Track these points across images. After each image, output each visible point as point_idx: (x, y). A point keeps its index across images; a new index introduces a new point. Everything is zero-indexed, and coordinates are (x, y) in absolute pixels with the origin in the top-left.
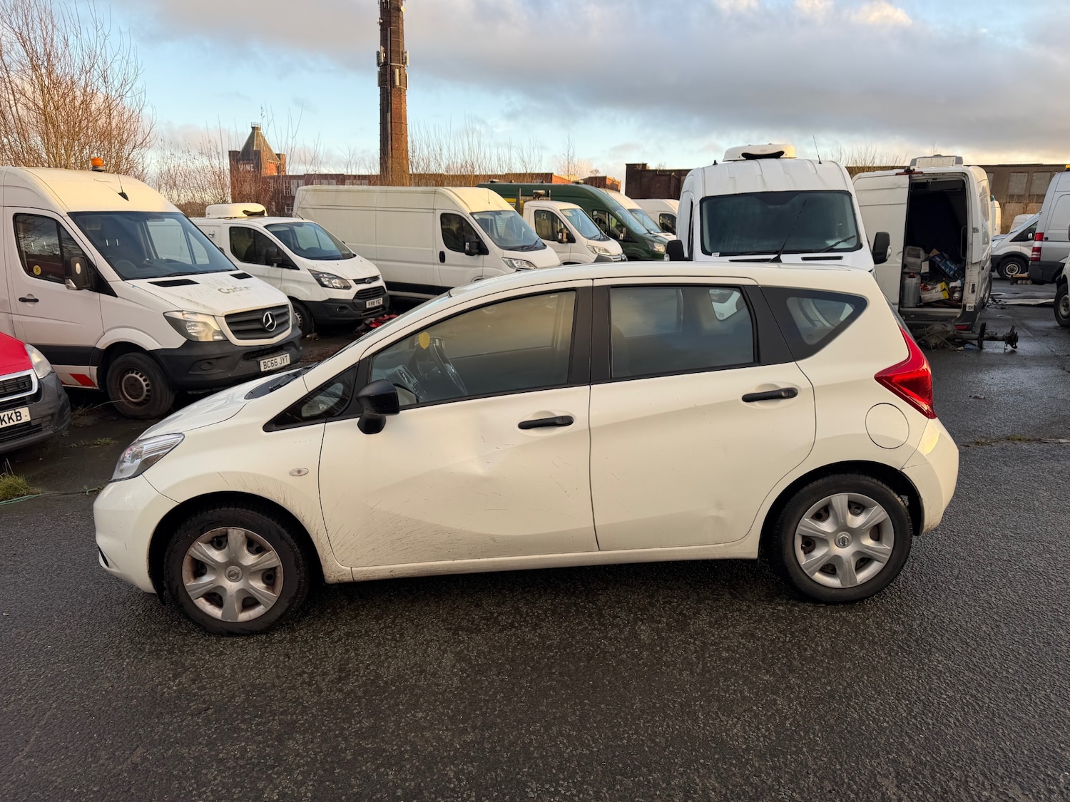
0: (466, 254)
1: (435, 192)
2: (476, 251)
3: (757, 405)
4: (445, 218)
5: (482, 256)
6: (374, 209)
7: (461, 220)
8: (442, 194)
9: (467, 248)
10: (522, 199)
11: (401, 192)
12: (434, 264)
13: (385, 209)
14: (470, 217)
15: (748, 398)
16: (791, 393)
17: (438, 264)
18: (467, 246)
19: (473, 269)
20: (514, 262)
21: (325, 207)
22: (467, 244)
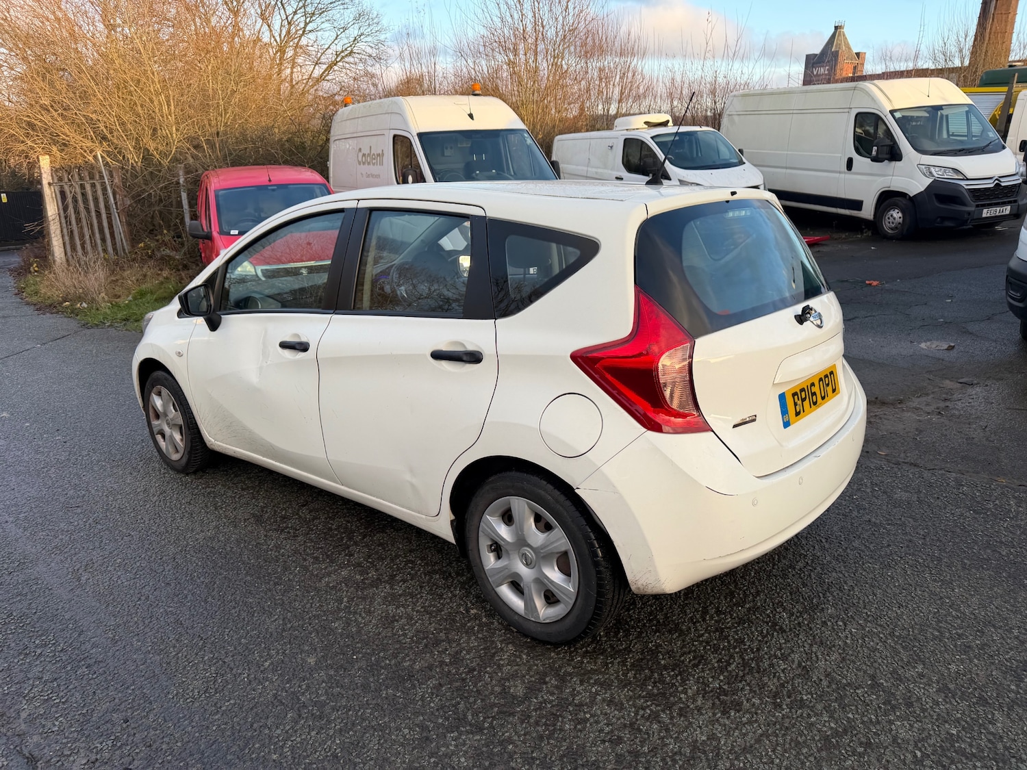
0: (872, 160)
1: (855, 88)
2: (887, 156)
3: (445, 365)
4: (861, 119)
5: (893, 163)
6: (791, 112)
7: (876, 119)
8: (862, 90)
9: (874, 153)
10: (1016, 87)
11: (820, 91)
12: (840, 172)
13: (802, 112)
14: (890, 116)
15: (438, 356)
16: (474, 358)
17: (845, 173)
18: (874, 150)
19: (882, 178)
20: (932, 169)
21: (748, 113)
22: (875, 148)
